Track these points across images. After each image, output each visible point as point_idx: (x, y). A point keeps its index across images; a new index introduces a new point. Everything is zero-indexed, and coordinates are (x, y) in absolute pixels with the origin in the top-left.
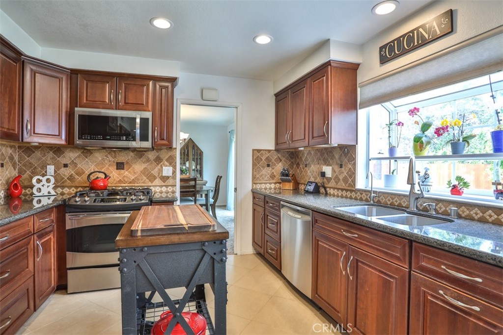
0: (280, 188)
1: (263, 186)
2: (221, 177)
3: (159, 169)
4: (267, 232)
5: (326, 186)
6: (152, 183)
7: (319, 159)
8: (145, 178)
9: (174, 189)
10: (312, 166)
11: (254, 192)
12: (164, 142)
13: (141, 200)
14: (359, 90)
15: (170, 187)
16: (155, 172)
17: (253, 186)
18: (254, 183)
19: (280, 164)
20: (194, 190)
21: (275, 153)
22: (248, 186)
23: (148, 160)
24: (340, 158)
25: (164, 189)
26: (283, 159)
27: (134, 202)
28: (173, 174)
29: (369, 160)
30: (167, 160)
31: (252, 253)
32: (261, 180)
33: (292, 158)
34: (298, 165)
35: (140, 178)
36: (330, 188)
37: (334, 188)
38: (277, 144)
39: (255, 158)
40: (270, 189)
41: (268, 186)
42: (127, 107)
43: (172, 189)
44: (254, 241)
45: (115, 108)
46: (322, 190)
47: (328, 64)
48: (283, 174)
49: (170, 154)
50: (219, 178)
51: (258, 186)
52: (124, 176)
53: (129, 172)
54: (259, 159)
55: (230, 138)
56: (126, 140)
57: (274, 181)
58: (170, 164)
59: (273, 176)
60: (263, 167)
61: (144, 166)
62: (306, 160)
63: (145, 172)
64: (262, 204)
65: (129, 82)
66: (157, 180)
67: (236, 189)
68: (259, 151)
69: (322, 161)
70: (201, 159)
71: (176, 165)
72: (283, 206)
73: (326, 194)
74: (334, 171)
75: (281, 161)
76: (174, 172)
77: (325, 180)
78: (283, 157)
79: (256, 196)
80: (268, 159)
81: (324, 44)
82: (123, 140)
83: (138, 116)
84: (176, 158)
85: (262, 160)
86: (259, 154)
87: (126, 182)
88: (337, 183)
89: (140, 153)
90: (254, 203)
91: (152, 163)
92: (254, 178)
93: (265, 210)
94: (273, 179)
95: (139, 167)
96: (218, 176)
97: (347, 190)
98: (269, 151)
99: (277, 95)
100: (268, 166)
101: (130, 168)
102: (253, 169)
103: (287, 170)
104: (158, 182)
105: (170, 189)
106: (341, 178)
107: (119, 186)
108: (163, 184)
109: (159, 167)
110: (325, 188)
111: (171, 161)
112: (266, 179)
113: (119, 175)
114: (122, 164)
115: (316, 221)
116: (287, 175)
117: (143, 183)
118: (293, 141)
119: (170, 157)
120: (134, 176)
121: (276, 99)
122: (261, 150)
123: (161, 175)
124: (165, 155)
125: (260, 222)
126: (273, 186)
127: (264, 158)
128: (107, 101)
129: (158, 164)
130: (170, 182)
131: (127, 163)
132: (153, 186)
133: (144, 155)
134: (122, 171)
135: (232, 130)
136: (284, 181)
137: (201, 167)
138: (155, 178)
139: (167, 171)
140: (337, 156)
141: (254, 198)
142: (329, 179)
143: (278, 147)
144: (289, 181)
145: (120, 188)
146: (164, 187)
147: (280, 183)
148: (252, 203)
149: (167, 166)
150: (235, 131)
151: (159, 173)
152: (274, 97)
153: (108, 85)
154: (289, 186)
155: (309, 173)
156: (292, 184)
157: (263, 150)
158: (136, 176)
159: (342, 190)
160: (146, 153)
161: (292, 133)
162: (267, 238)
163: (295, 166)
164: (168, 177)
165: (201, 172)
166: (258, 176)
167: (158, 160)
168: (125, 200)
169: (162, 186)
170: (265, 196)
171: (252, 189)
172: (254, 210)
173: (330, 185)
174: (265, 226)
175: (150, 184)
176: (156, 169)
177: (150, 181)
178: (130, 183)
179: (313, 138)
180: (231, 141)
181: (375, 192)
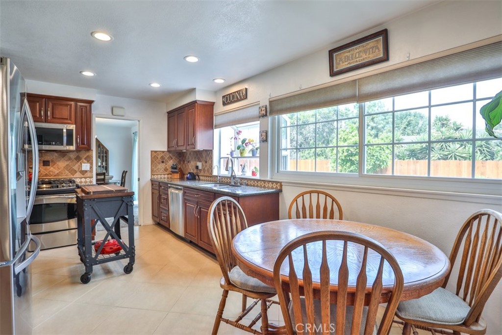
0: (171, 178)
1: (159, 176)
2: (127, 172)
3: (79, 166)
4: (161, 206)
5: (199, 175)
6: (73, 175)
7: (195, 158)
8: (68, 172)
9: (91, 180)
10: (192, 162)
11: (152, 181)
12: (84, 146)
13: (69, 186)
14: (214, 117)
15: (88, 178)
16: (76, 167)
17: (151, 176)
18: (152, 175)
19: (171, 161)
20: (103, 182)
21: (168, 153)
22: (148, 176)
23: (70, 159)
24: (206, 158)
25: (83, 180)
26: (174, 158)
27: (65, 188)
28: (90, 168)
29: (220, 158)
30: (85, 159)
31: (152, 224)
32: (157, 172)
33: (180, 157)
34: (184, 161)
35: (63, 172)
36: (201, 176)
37: (203, 176)
38: (168, 147)
39: (153, 156)
40: (164, 178)
41: (163, 176)
42: (54, 120)
43: (89, 180)
44: (153, 215)
45: (44, 121)
46: (197, 177)
47: (195, 102)
48: (173, 168)
49: (87, 154)
50: (125, 173)
51: (155, 177)
52: (50, 171)
53: (54, 168)
54: (156, 157)
55: (134, 139)
56: (55, 145)
57: (167, 173)
58: (88, 162)
59: (166, 170)
60: (159, 163)
61: (67, 163)
62: (188, 158)
63: (66, 167)
64: (157, 188)
65: (55, 102)
66: (77, 173)
67: (139, 179)
68: (156, 152)
69: (197, 159)
70: (107, 157)
71: (92, 163)
72: (170, 187)
73: (199, 180)
74: (203, 165)
75: (172, 158)
76: (91, 168)
77: (199, 171)
78: (174, 156)
79: (154, 183)
80: (162, 157)
81: (192, 91)
82: (53, 145)
83: (65, 128)
84: (92, 157)
85: (158, 158)
86: (155, 154)
87: (52, 175)
88: (204, 172)
89: (63, 154)
90: (152, 189)
91: (73, 161)
92: (152, 171)
93: (159, 192)
94: (166, 171)
95: (62, 164)
96: (124, 171)
97: (209, 177)
98: (163, 152)
99: (169, 113)
100: (163, 162)
101: (54, 165)
102: (151, 164)
103: (175, 165)
104: (78, 175)
105: (88, 180)
106: (206, 169)
107: (46, 179)
108: (83, 176)
109: (79, 164)
110: (198, 176)
111: (89, 159)
112: (161, 171)
113: (45, 170)
114: (48, 162)
115: (185, 192)
116: (176, 169)
117: (67, 175)
118: (178, 146)
119: (88, 156)
120: (58, 170)
121: (168, 116)
122: (157, 151)
123: (80, 170)
124: (84, 155)
125: (156, 200)
126: (166, 176)
127: (159, 157)
128: (38, 116)
129: (78, 162)
130: (88, 174)
131: (52, 161)
132: (74, 178)
133: (66, 155)
134: (48, 167)
135: (136, 132)
136: (173, 172)
137: (107, 164)
138: (76, 172)
139: (86, 166)
140: (204, 156)
141: (152, 185)
142: (200, 170)
143: (169, 149)
144: (177, 173)
145: (47, 180)
146: (83, 179)
147: (171, 174)
148: (151, 188)
149: (85, 163)
150: (138, 133)
151: (79, 169)
152: (167, 114)
153: (38, 104)
154: (177, 176)
155: (190, 167)
156: (179, 174)
157: (159, 151)
158: (60, 171)
159: (207, 176)
160: (68, 154)
161: (177, 140)
162: (161, 210)
163: (182, 162)
164: (86, 171)
165: (106, 168)
166: (155, 169)
167: (78, 159)
168: (58, 187)
169: (81, 178)
170: (159, 183)
171: (151, 178)
172: (153, 193)
173: (201, 174)
174: (160, 202)
175: (72, 177)
176: (77, 166)
177: (72, 174)
178: (55, 176)
179: (188, 145)
180: (135, 141)
181: (220, 177)
